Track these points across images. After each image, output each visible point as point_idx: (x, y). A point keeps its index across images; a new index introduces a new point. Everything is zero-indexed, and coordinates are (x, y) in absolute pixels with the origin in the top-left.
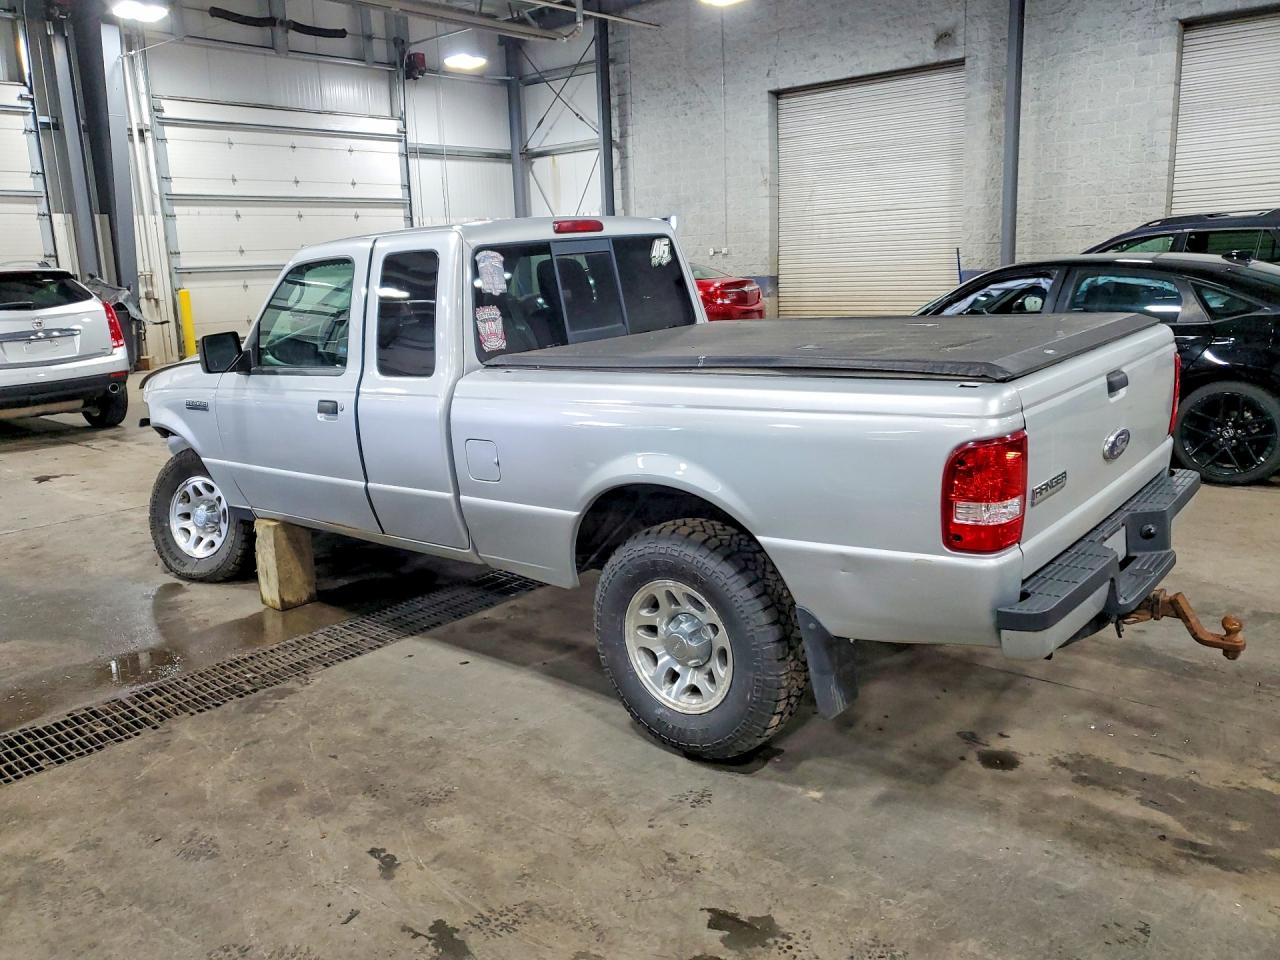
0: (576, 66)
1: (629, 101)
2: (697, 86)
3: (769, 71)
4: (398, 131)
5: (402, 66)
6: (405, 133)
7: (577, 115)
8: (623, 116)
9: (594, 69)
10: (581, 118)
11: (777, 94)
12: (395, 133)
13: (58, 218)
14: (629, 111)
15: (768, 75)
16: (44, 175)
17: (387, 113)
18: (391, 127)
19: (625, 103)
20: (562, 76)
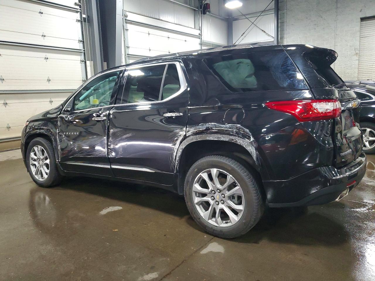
0: (263, 12)
1: (285, 25)
2: (322, 17)
3: (361, 10)
4: (199, 34)
5: (201, 8)
6: (201, 35)
7: (263, 30)
8: (282, 30)
9: (274, 12)
10: (264, 32)
11: (362, 19)
12: (198, 35)
13: (88, 63)
14: (285, 29)
15: (360, 11)
16: (84, 42)
17: (193, 27)
18: (197, 32)
19: (283, 26)
20: (255, 16)
